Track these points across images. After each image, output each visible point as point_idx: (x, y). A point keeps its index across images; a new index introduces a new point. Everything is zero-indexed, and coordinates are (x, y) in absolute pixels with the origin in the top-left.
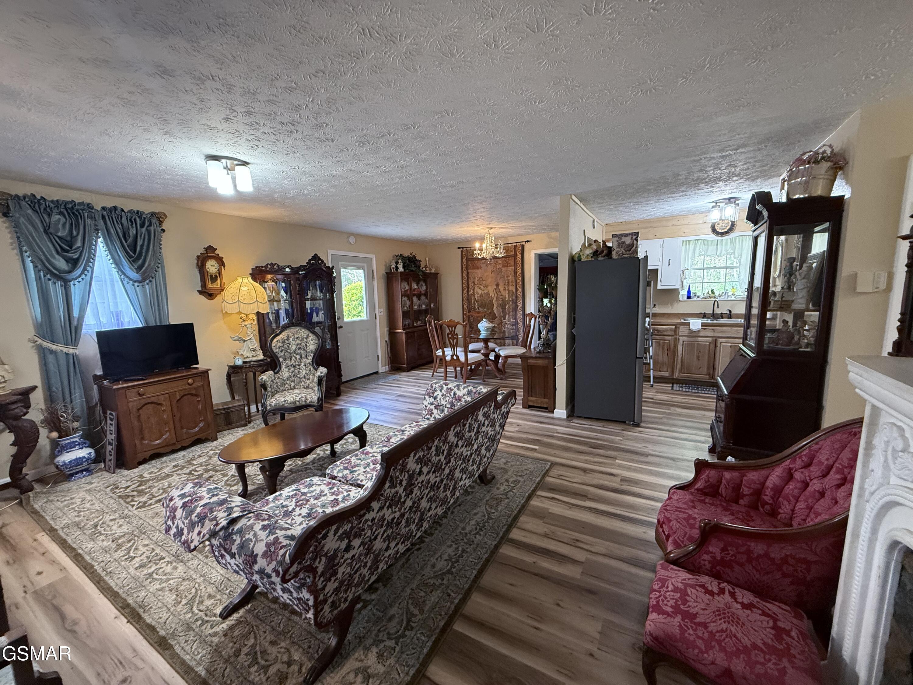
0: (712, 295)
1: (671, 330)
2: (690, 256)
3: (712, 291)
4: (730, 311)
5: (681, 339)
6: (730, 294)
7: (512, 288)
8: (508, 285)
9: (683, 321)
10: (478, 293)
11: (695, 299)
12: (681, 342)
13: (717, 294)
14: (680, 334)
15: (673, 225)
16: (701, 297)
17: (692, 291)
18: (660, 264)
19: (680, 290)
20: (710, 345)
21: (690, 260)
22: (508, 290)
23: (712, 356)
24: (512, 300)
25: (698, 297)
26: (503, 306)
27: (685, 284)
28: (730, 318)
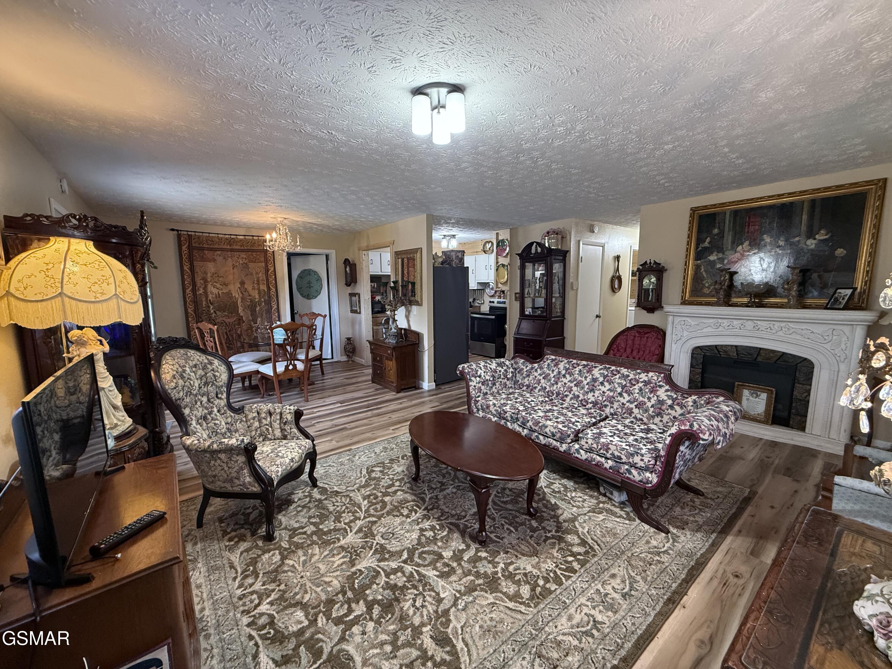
7: (263, 287)
8: (258, 284)
10: (212, 293)
22: (259, 289)
24: (265, 301)
26: (252, 307)
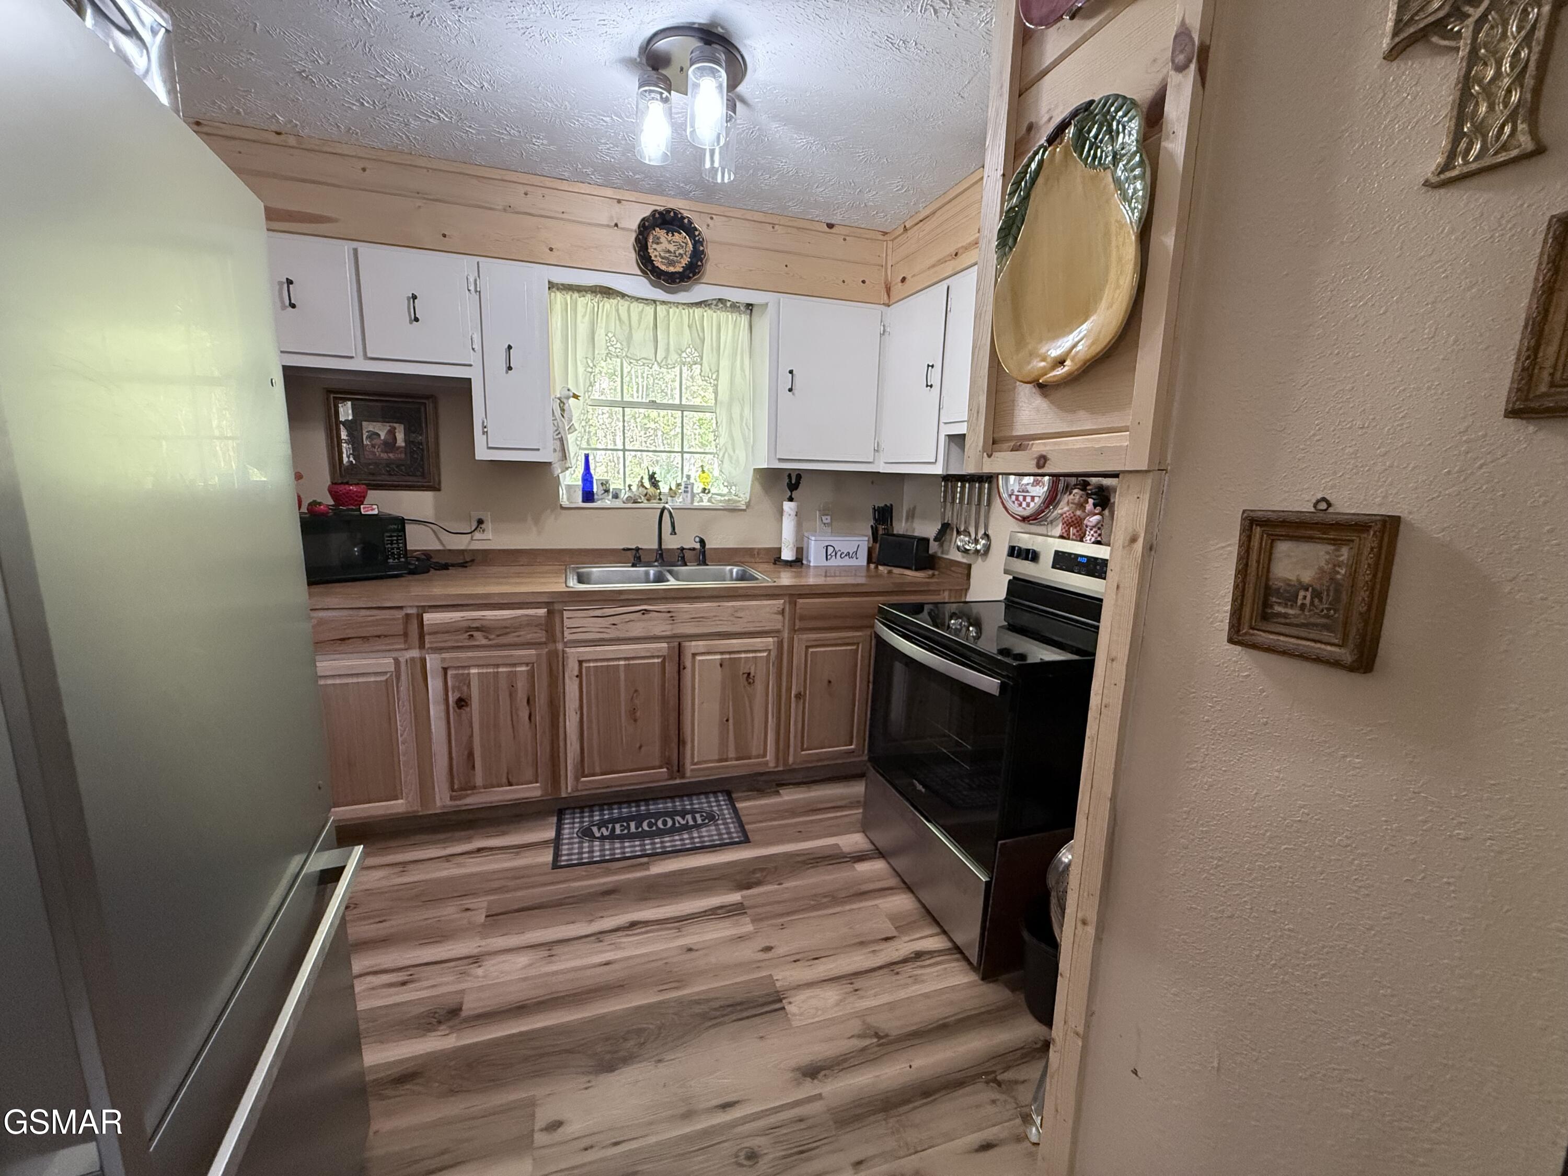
0: (651, 490)
1: (531, 623)
2: (580, 354)
3: (652, 477)
4: (702, 542)
5: (574, 653)
6: (698, 489)
9: (573, 584)
11: (608, 502)
12: (572, 667)
13: (664, 488)
14: (568, 636)
15: (508, 209)
16: (624, 495)
17: (598, 474)
18: (475, 359)
19: (557, 469)
20: (663, 662)
21: (581, 370)
23: (673, 702)
25: (616, 496)
27: (572, 449)
28: (704, 563)
